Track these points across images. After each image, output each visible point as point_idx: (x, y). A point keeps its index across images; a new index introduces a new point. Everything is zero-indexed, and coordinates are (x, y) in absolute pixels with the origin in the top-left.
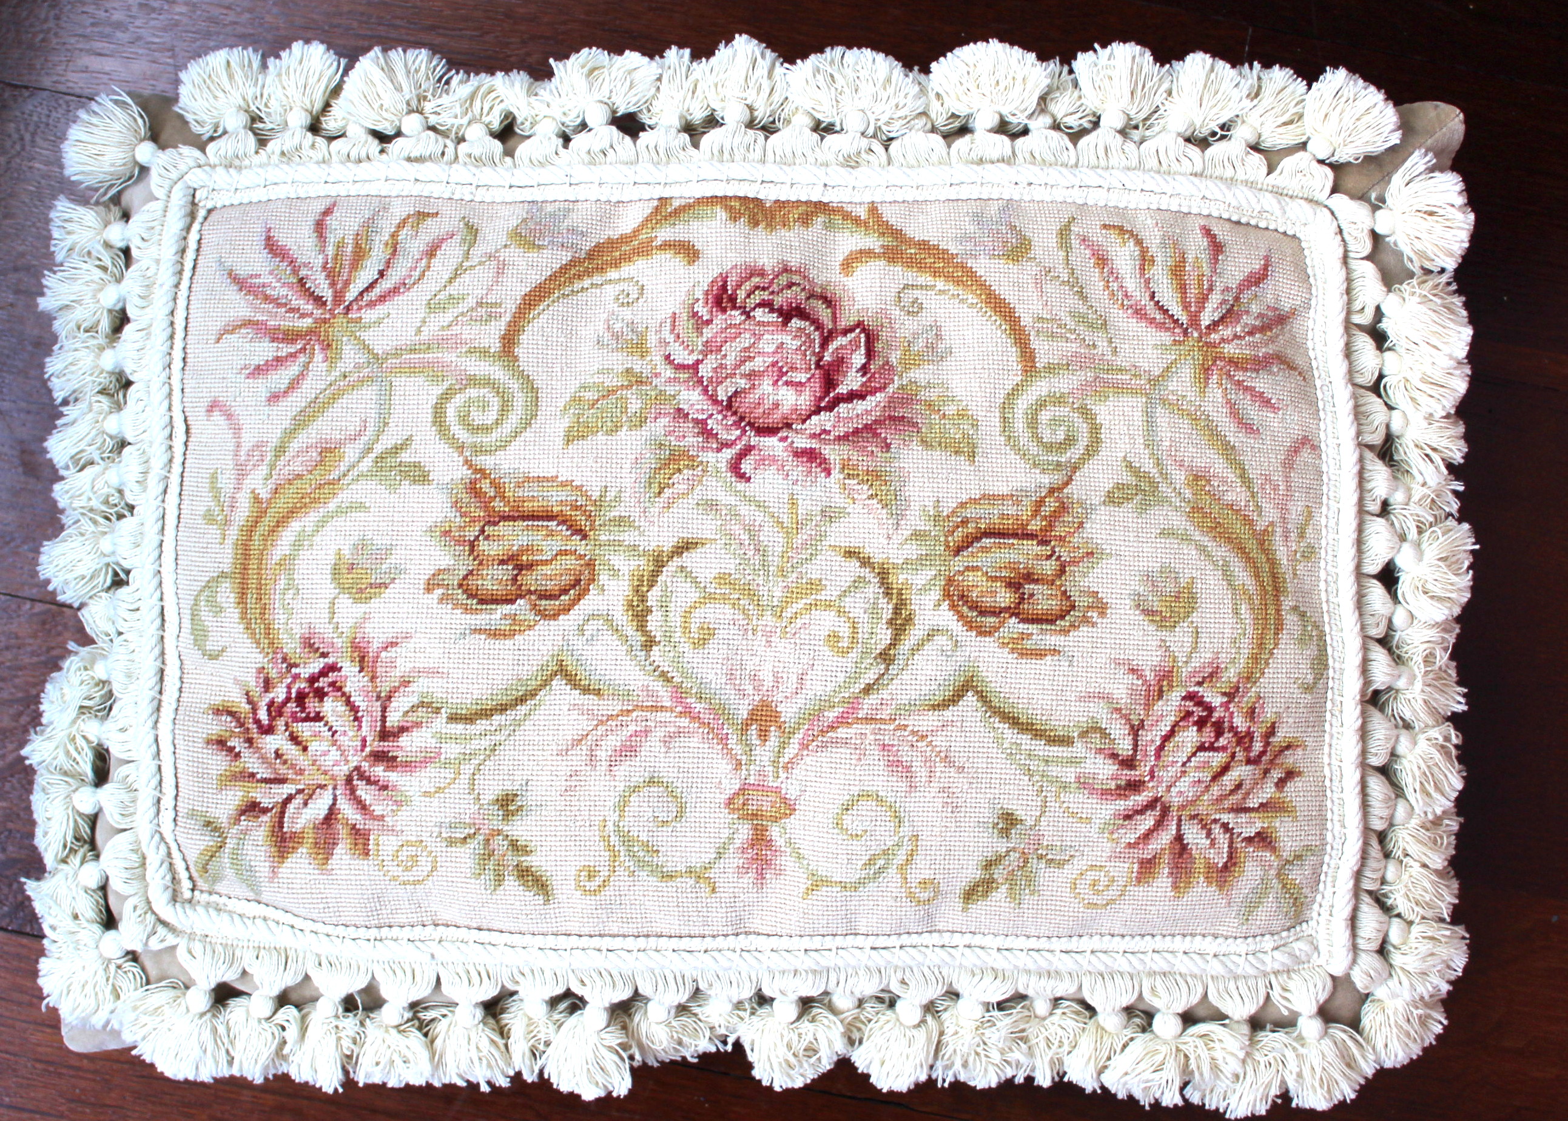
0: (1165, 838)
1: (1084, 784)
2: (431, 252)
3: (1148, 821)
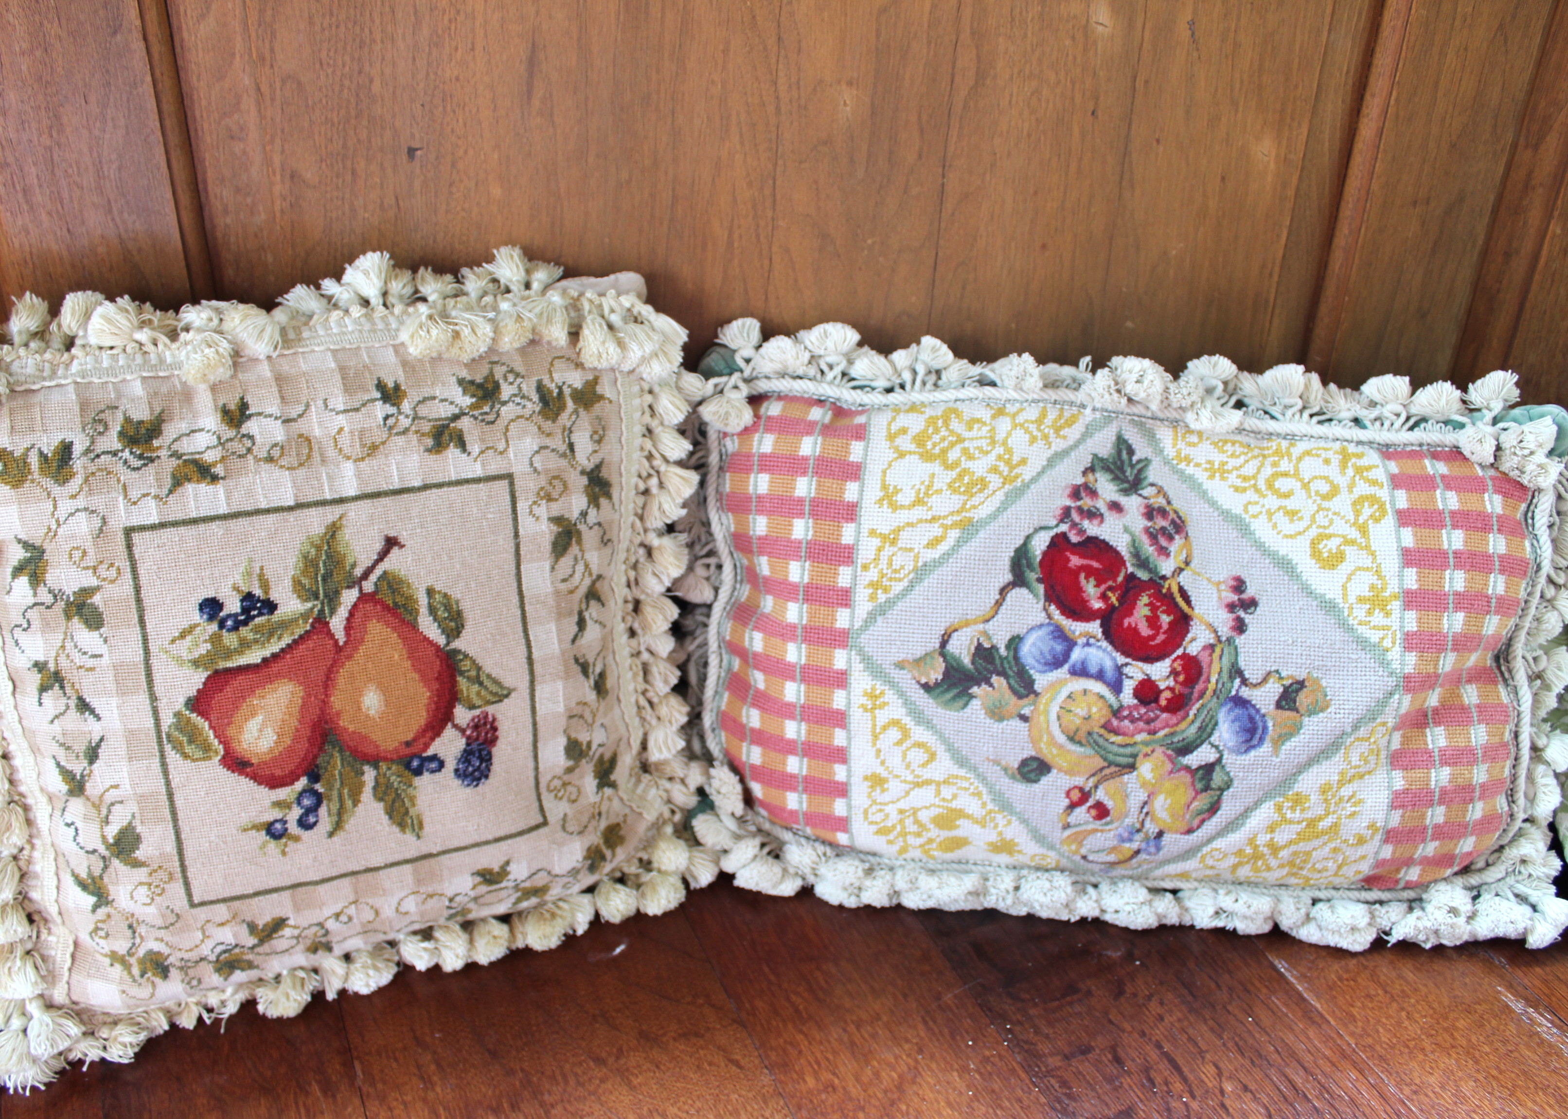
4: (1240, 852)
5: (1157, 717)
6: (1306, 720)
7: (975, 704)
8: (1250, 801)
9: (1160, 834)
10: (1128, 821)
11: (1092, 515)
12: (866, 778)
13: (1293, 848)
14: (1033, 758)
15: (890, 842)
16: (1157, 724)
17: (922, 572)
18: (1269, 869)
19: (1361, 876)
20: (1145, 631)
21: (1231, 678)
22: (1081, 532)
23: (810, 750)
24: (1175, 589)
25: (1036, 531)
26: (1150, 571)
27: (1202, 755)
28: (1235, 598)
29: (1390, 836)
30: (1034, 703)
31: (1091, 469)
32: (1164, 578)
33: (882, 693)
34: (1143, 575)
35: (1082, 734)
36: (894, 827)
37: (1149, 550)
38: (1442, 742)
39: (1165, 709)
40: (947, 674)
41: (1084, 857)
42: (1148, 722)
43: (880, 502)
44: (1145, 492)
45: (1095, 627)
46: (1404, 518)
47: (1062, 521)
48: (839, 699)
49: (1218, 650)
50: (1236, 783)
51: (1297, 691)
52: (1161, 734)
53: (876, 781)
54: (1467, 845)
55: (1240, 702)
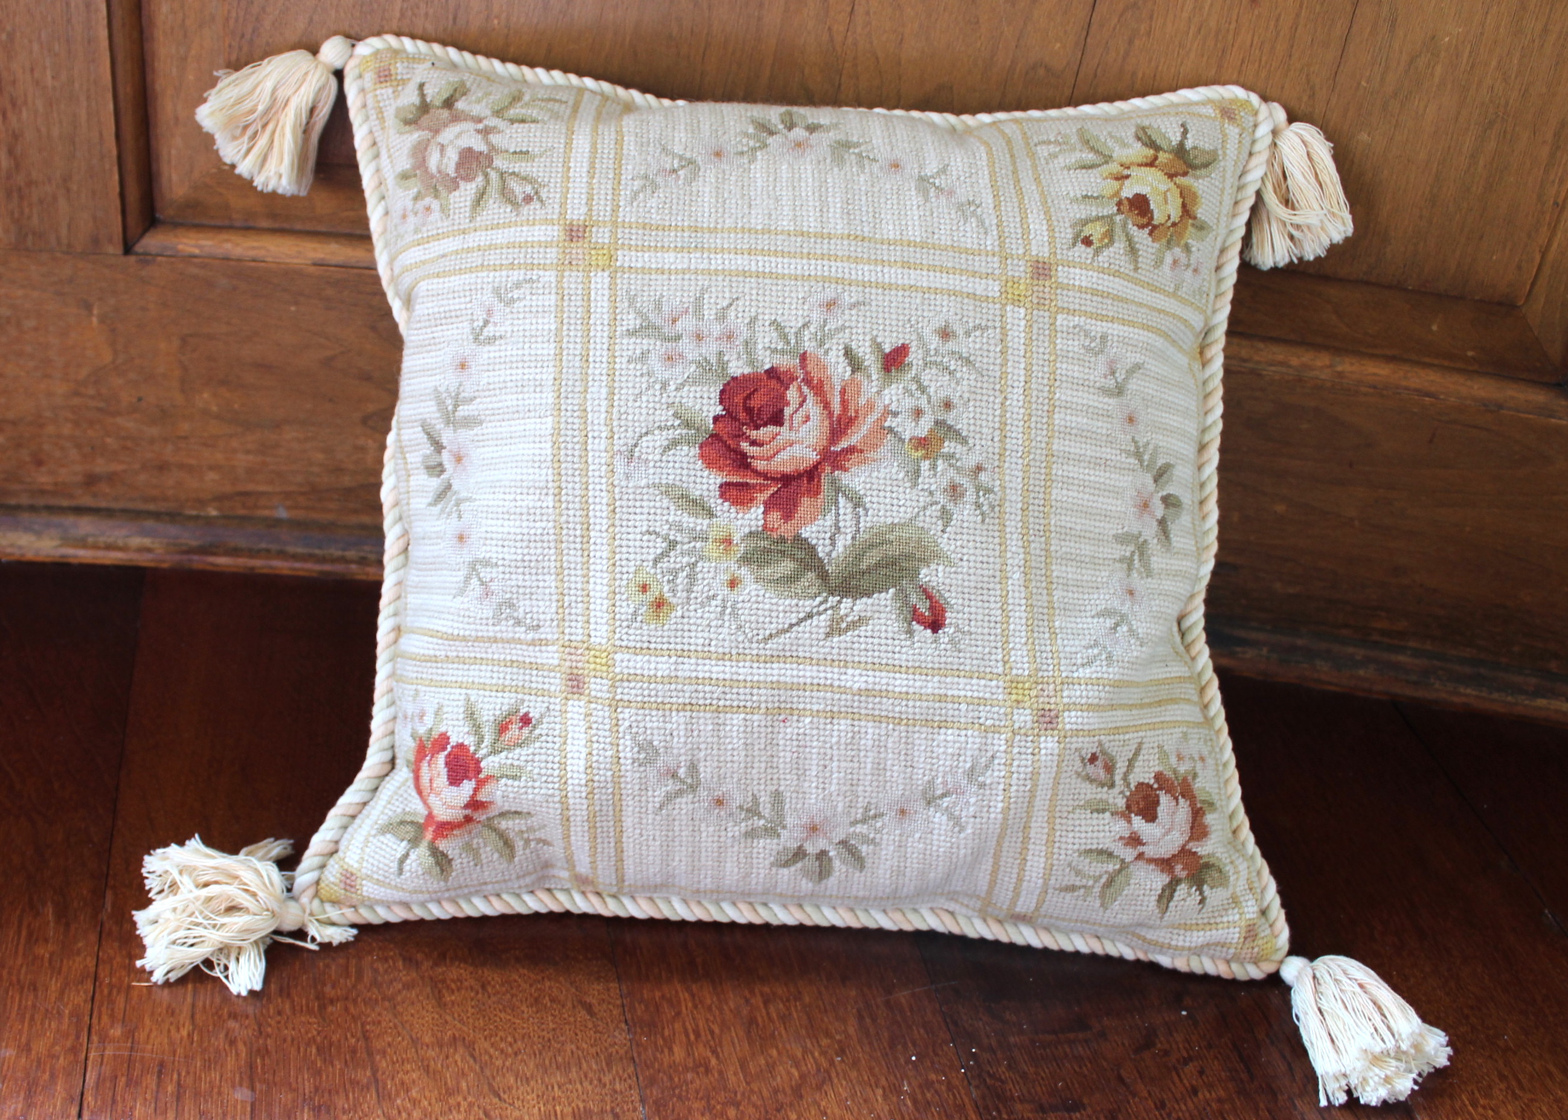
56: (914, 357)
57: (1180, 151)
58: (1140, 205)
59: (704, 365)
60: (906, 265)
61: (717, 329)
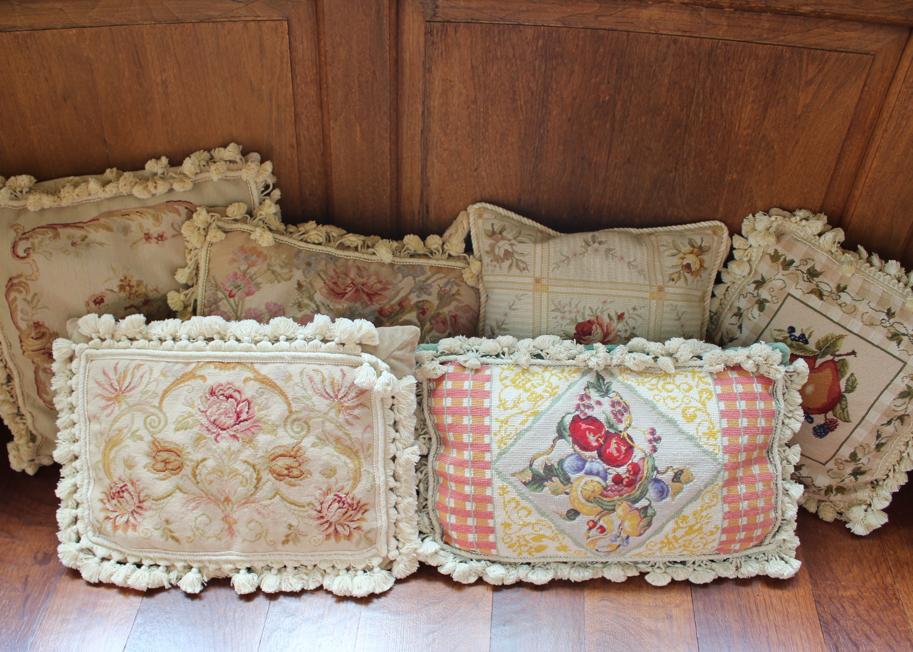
0: (332, 529)
1: (310, 517)
2: (142, 377)
3: (327, 525)
4: (662, 542)
5: (623, 489)
6: (685, 486)
7: (546, 489)
8: (664, 520)
9: (628, 537)
10: (614, 533)
11: (589, 407)
12: (502, 524)
13: (684, 538)
14: (572, 510)
15: (514, 551)
16: (623, 492)
17: (519, 435)
18: (675, 548)
19: (714, 549)
20: (616, 454)
21: (653, 471)
22: (585, 414)
23: (477, 514)
24: (626, 436)
25: (566, 415)
26: (615, 429)
27: (643, 503)
28: (651, 437)
29: (725, 531)
30: (571, 487)
31: (588, 387)
32: (620, 432)
33: (507, 486)
34: (612, 431)
35: (592, 498)
36: (515, 543)
37: (613, 420)
38: (744, 491)
39: (626, 486)
40: (533, 478)
41: (597, 550)
42: (619, 491)
43: (499, 407)
44: (611, 395)
45: (595, 453)
46: (720, 397)
47: (577, 410)
48: (488, 492)
49: (646, 460)
50: (657, 513)
51: (681, 474)
52: (625, 496)
53: (507, 525)
54: (758, 532)
55: (657, 481)
56: (626, 316)
57: (700, 248)
58: (688, 266)
59: (571, 320)
60: (624, 290)
61: (575, 310)
